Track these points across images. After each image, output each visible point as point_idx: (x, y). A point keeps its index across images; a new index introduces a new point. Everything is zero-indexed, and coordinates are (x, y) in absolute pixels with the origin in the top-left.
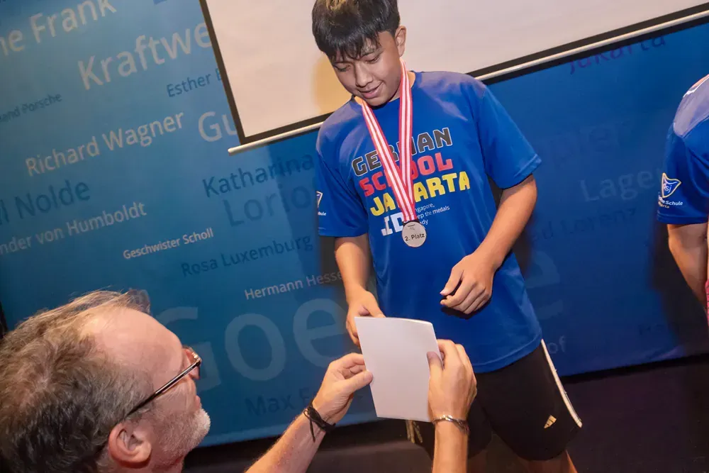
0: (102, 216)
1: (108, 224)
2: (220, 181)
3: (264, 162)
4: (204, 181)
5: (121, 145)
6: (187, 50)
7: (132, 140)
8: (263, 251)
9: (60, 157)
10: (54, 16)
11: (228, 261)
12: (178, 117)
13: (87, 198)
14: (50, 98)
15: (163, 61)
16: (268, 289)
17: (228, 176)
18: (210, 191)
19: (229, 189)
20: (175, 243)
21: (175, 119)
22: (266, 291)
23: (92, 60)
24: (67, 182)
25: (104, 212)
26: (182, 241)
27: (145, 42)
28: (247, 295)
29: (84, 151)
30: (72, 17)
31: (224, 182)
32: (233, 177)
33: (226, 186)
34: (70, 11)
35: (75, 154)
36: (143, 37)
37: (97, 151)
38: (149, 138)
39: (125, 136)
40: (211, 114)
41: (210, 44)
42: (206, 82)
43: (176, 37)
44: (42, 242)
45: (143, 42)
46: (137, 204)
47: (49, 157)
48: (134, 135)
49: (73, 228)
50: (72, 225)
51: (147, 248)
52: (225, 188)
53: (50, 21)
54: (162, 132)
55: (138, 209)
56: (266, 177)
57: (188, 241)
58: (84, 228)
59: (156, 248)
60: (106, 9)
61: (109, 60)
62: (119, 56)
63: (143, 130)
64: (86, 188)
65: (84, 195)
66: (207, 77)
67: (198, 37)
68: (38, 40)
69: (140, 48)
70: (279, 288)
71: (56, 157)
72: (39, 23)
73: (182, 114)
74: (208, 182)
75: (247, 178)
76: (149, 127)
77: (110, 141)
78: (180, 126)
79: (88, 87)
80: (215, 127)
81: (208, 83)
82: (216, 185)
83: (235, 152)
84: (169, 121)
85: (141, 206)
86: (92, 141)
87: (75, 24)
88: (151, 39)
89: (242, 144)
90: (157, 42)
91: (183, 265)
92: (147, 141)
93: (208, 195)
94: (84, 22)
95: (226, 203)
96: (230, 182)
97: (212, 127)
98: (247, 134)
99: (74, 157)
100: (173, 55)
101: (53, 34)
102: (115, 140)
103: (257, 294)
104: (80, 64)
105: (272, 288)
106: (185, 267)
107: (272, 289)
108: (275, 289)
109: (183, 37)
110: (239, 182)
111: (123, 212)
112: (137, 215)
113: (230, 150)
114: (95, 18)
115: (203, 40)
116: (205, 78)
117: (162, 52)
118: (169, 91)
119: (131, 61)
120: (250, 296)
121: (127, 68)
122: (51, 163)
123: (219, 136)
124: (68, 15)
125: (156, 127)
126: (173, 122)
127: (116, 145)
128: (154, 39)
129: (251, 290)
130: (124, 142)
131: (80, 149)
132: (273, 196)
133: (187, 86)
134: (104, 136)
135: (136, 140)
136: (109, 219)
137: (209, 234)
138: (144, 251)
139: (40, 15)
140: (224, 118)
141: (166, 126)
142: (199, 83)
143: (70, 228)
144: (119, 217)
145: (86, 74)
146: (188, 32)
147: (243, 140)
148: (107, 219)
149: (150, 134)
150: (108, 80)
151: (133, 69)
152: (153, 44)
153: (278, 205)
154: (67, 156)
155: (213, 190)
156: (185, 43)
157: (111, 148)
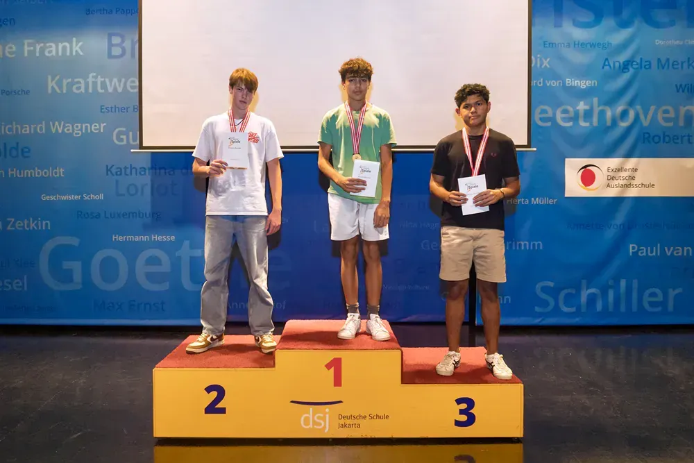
0: (34, 169)
1: (37, 176)
2: (118, 168)
3: (147, 163)
4: (107, 166)
5: (60, 132)
6: (120, 90)
7: (68, 130)
8: (131, 215)
9: (17, 129)
10: (42, 45)
11: (108, 215)
12: (102, 125)
13: (27, 157)
14: (22, 91)
15: (103, 91)
16: (128, 237)
17: (123, 167)
18: (109, 173)
19: (121, 174)
20: (77, 197)
21: (100, 126)
22: (126, 238)
23: (58, 77)
24: (18, 143)
25: (36, 168)
26: (82, 197)
27: (96, 77)
28: (114, 238)
29: (35, 128)
30: (54, 49)
31: (119, 170)
32: (126, 168)
33: (120, 172)
34: (53, 45)
35: (28, 129)
36: (95, 74)
37: (44, 131)
38: (80, 132)
39: (64, 127)
40: (124, 129)
41: (137, 90)
42: (125, 111)
43: (115, 80)
45: (93, 77)
46: (60, 169)
47: (10, 126)
48: (71, 128)
49: (12, 172)
50: (12, 170)
52: (119, 173)
53: (38, 47)
54: (89, 131)
55: (60, 172)
56: (145, 174)
57: (86, 198)
58: (20, 175)
59: (64, 198)
60: (76, 51)
61: (70, 80)
62: (76, 80)
63: (77, 127)
64: (29, 150)
65: (26, 154)
66: (128, 108)
67: (129, 84)
68: (26, 54)
69: (90, 80)
70: (135, 238)
71: (14, 127)
72: (29, 45)
73: (105, 124)
74: (109, 167)
75: (134, 171)
76: (82, 127)
77: (54, 125)
78: (102, 131)
79: (50, 91)
80: (124, 137)
82: (114, 170)
83: (134, 152)
84: (95, 126)
85: (61, 170)
86: (42, 124)
87: (54, 53)
88: (99, 77)
89: (140, 149)
90: (103, 80)
91: (78, 212)
92: (79, 134)
93: (107, 174)
94: (60, 54)
95: (117, 182)
96: (123, 170)
97: (122, 137)
98: (145, 145)
100: (110, 90)
101: (38, 55)
102: (57, 127)
103: (120, 238)
104: (50, 78)
106: (80, 213)
107: (130, 238)
108: (132, 238)
109: (120, 81)
110: (128, 171)
111: (49, 171)
112: (58, 175)
113: (132, 150)
114: (68, 54)
115: (132, 87)
117: (104, 85)
118: (101, 109)
119: (83, 86)
120: (115, 239)
121: (79, 88)
122: (10, 130)
123: (125, 142)
124: (51, 47)
125: (87, 127)
126: (98, 127)
127: (57, 131)
128: (102, 77)
129: (117, 235)
130: (63, 130)
131: (33, 127)
132: (147, 184)
133: (113, 110)
134: (51, 123)
135: (71, 131)
136: (39, 173)
137: (101, 197)
138: (56, 198)
139: (30, 41)
140: (131, 133)
141: (93, 127)
142: (121, 110)
143: (10, 172)
144: (45, 173)
145: (51, 84)
146: (123, 80)
147: (141, 147)
148: (37, 173)
149: (81, 130)
150: (64, 92)
151: (83, 90)
152: (100, 79)
153: (148, 190)
154: (22, 128)
155: (111, 172)
156: (120, 86)
157: (54, 131)
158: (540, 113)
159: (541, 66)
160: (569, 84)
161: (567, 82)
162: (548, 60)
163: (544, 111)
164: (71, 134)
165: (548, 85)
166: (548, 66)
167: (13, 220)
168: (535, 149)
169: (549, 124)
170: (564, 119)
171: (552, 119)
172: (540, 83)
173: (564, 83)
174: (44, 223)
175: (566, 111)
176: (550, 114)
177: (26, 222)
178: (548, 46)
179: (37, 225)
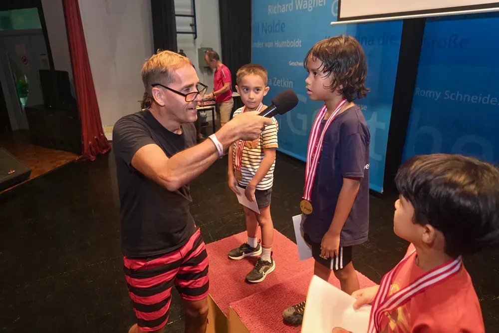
0: (287, 42)
1: (288, 46)
5: (301, 8)
7: (305, 6)
13: (284, 31)
24: (279, 21)
25: (287, 40)
29: (288, 7)
37: (292, 9)
38: (311, 7)
39: (303, 3)
44: (266, 46)
47: (276, 7)
48: (307, 4)
50: (276, 42)
51: (298, 63)
54: (317, 5)
55: (298, 43)
58: (280, 45)
63: (310, 2)
64: (284, 27)
65: (283, 29)
71: (278, 7)
76: (313, 1)
77: (297, 2)
78: (324, 4)
83: (333, 25)
85: (300, 41)
86: (291, 2)
89: (338, 21)
92: (310, 9)
98: (341, 16)
99: (284, 9)
102: (299, 5)
111: (293, 42)
112: (298, 46)
113: (332, 23)
122: (276, 10)
125: (316, 2)
127: (299, 7)
130: (302, 7)
131: (287, 5)
135: (307, 7)
138: (296, 64)
141: (319, 2)
143: (276, 44)
144: (292, 44)
147: (339, 19)
148: (288, 44)
149: (312, 5)
154: (282, 8)
157: (297, 9)
164: (307, 9)
167: (276, 78)
174: (290, 82)
177: (282, 81)
179: (286, 84)
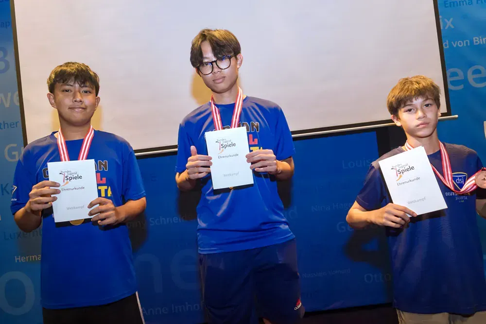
6: (7, 104)
16: (31, 257)
18: (5, 193)
22: (29, 258)
28: (16, 259)
40: (15, 145)
43: (2, 96)
66: (17, 123)
67: (15, 98)
70: (38, 257)
74: (4, 186)
80: (16, 153)
81: (16, 126)
82: (9, 188)
93: (2, 194)
97: (14, 153)
103: (22, 259)
105: (33, 257)
108: (35, 257)
109: (6, 96)
116: (15, 124)
120: (18, 260)
129: (19, 256)
133: (3, 126)
142: (11, 125)
146: (9, 95)
155: (6, 190)
156: (6, 100)
158: (450, 77)
159: (444, 27)
160: (476, 42)
161: (475, 41)
162: (451, 19)
163: (454, 74)
165: (455, 46)
166: (452, 27)
168: (457, 116)
169: (461, 87)
170: (475, 80)
171: (465, 81)
172: (446, 44)
173: (472, 42)
175: (478, 72)
176: (461, 76)
178: (448, 5)
